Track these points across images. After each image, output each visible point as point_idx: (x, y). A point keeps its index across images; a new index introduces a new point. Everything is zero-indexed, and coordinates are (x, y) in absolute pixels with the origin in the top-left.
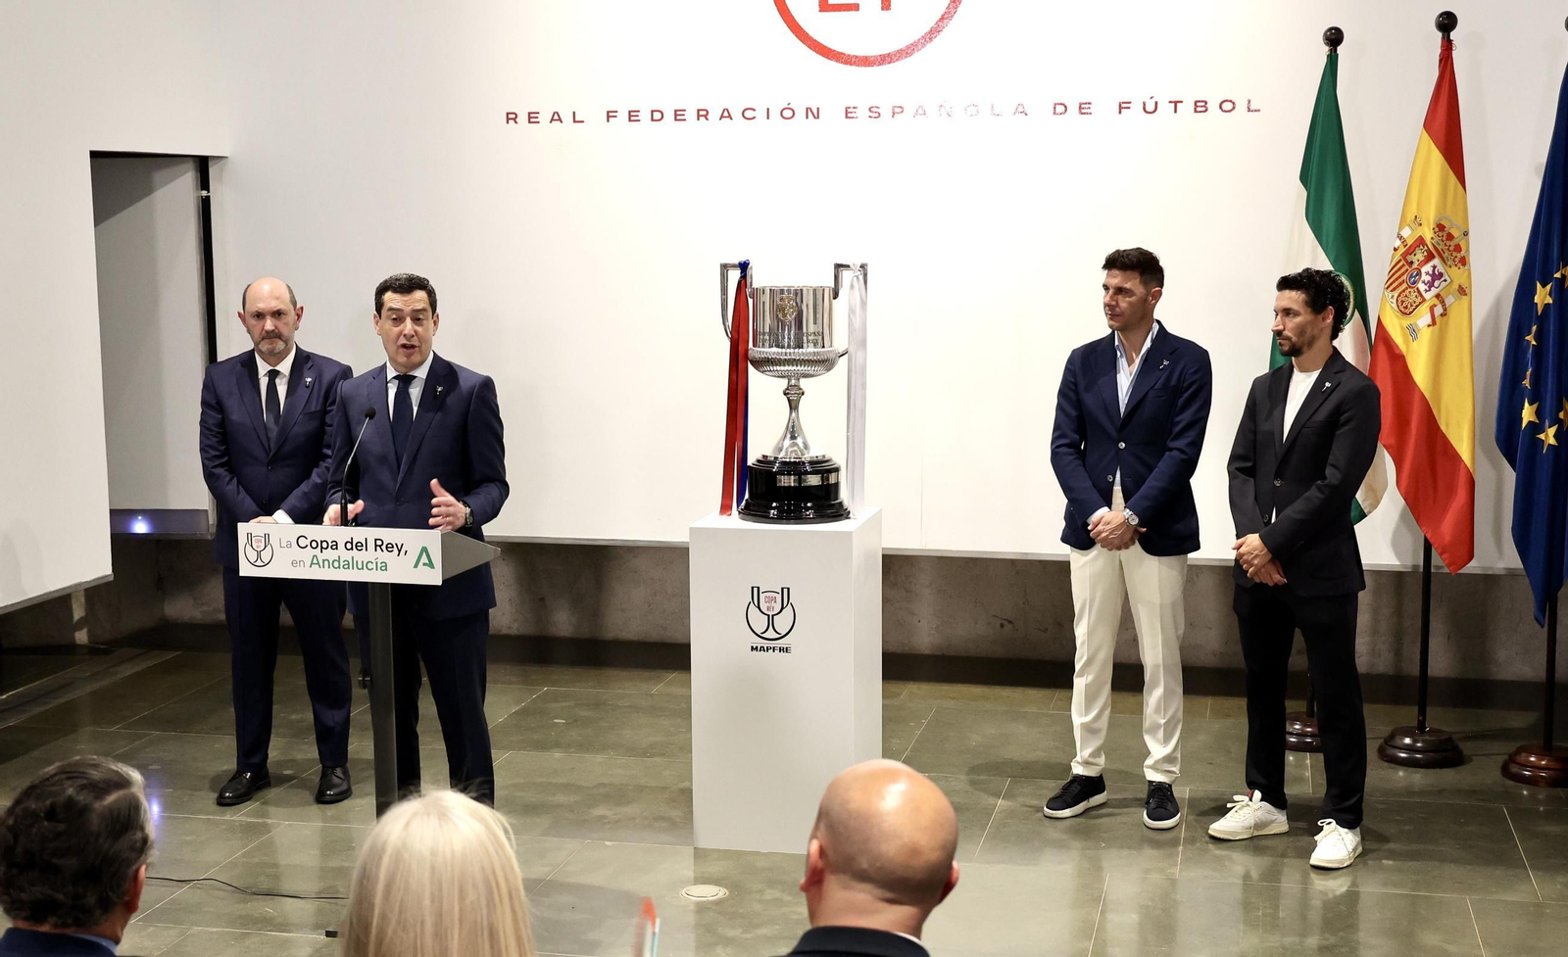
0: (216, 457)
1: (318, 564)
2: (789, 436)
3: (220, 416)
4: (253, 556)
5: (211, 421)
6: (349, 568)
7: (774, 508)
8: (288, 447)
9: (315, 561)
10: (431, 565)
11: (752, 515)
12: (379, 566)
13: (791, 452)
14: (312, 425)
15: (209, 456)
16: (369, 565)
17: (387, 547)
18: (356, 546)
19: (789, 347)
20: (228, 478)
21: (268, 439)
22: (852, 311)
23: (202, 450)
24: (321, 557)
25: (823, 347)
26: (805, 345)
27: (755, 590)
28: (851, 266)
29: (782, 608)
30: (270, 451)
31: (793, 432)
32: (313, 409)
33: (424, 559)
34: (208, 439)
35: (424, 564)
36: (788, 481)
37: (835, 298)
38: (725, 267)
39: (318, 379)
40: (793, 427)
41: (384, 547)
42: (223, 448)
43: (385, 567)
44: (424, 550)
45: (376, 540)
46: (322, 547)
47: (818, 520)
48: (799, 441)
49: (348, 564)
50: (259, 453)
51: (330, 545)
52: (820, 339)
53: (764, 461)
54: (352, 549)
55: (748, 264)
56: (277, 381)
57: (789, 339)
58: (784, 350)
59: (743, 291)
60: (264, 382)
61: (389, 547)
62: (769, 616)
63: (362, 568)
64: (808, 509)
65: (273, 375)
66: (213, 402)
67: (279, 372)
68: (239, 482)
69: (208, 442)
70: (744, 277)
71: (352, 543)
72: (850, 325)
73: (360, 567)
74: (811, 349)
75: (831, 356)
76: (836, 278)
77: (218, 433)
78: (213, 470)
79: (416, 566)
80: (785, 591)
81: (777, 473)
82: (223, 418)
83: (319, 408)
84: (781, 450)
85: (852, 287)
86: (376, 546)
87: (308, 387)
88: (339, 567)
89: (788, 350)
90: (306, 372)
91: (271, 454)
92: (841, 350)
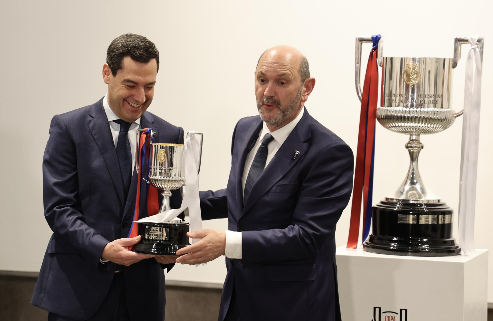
2: (409, 182)
7: (395, 242)
11: (378, 248)
13: (411, 195)
19: (412, 106)
22: (468, 78)
25: (442, 107)
26: (426, 105)
27: (377, 310)
28: (470, 40)
31: (413, 179)
36: (409, 219)
37: (454, 67)
38: (361, 40)
40: (413, 174)
47: (433, 253)
48: (418, 186)
52: (438, 98)
53: (388, 202)
55: (380, 38)
57: (413, 99)
58: (408, 109)
59: (374, 60)
64: (424, 243)
70: (375, 49)
72: (467, 90)
74: (431, 109)
75: (449, 116)
76: (456, 50)
80: (404, 312)
81: (398, 212)
84: (402, 193)
85: (469, 57)
89: (412, 109)
92: (457, 111)
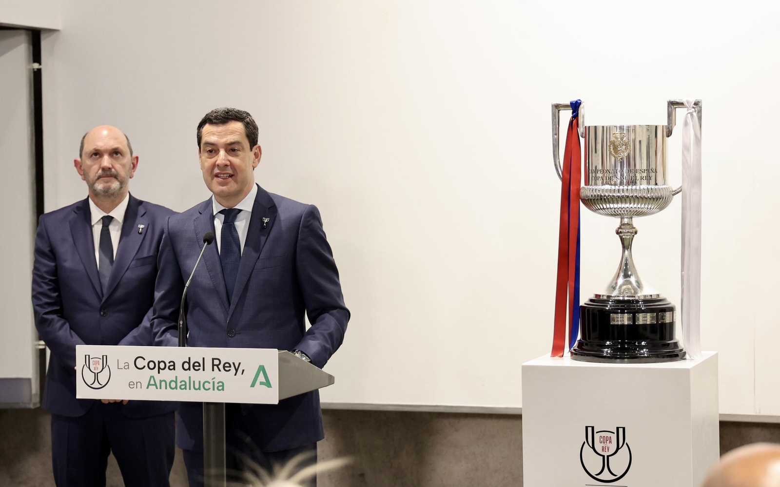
0: (47, 304)
1: (155, 385)
2: (622, 274)
3: (53, 264)
4: (90, 378)
5: (44, 269)
6: (185, 388)
7: (608, 347)
8: (120, 293)
9: (152, 382)
10: (268, 384)
11: (588, 355)
12: (216, 385)
13: (624, 290)
14: (146, 270)
15: (40, 303)
16: (207, 386)
17: (224, 367)
18: (194, 366)
19: (621, 184)
20: (59, 324)
21: (101, 284)
22: (686, 148)
23: (35, 297)
24: (158, 377)
25: (656, 184)
26: (638, 182)
27: (590, 430)
28: (686, 103)
29: (618, 449)
30: (103, 296)
31: (626, 271)
32: (145, 255)
33: (261, 378)
34: (41, 287)
35: (261, 383)
36: (624, 319)
37: (668, 136)
38: (557, 107)
39: (152, 225)
40: (626, 265)
41: (221, 367)
42: (55, 295)
43: (221, 387)
44: (262, 369)
45: (213, 359)
46: (159, 368)
47: (654, 359)
48: (633, 279)
49: (185, 385)
50: (93, 300)
51: (168, 365)
52: (651, 174)
53: (597, 299)
54: (189, 369)
55: (580, 103)
56: (111, 227)
57: (622, 175)
58: (617, 187)
59: (574, 130)
60: (97, 230)
61: (227, 367)
62: (604, 456)
63: (199, 389)
64: (642, 348)
65: (107, 221)
66: (47, 250)
67: (112, 218)
68: (71, 328)
69: (40, 290)
70: (575, 116)
71: (189, 363)
72: (685, 162)
73: (197, 387)
74: (644, 186)
75: (665, 194)
76: (669, 115)
77: (51, 280)
78: (45, 316)
79: (253, 385)
80: (621, 430)
81: (610, 312)
82: (56, 266)
83: (151, 253)
84: (614, 288)
85: (686, 124)
86: (213, 365)
87: (141, 233)
88: (176, 388)
89: (621, 187)
90: (139, 219)
91: (104, 299)
92: (675, 187)
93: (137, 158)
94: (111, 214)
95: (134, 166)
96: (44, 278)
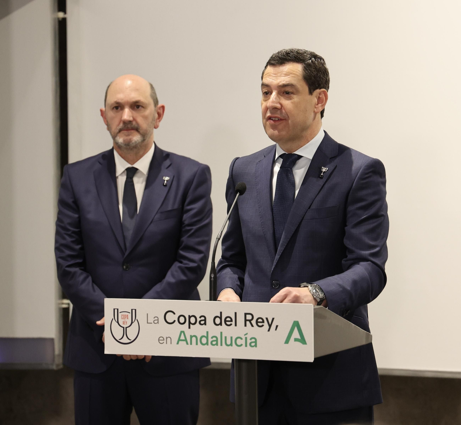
1: (186, 340)
3: (76, 216)
4: (118, 332)
5: (67, 221)
6: (217, 344)
8: (143, 246)
9: (182, 337)
10: (302, 340)
12: (249, 341)
15: (63, 255)
16: (239, 342)
17: (257, 322)
18: (225, 321)
20: (82, 277)
21: (124, 237)
23: (58, 249)
24: (189, 333)
30: (126, 249)
32: (170, 208)
33: (296, 334)
34: (64, 239)
35: (296, 340)
39: (177, 177)
41: (254, 322)
42: (78, 247)
43: (254, 343)
44: (296, 325)
45: (246, 314)
46: (190, 323)
49: (217, 341)
50: (116, 253)
51: (199, 320)
54: (221, 324)
56: (136, 180)
60: (121, 181)
61: (260, 322)
63: (231, 345)
65: (131, 172)
66: (70, 201)
67: (137, 169)
68: (93, 281)
69: (63, 242)
71: (221, 318)
73: (229, 342)
77: (74, 232)
78: (67, 269)
79: (287, 342)
82: (79, 218)
83: (176, 206)
86: (246, 320)
87: (166, 186)
88: (207, 344)
90: (164, 170)
91: (127, 253)
93: (163, 107)
94: (136, 165)
95: (160, 116)
96: (68, 230)
